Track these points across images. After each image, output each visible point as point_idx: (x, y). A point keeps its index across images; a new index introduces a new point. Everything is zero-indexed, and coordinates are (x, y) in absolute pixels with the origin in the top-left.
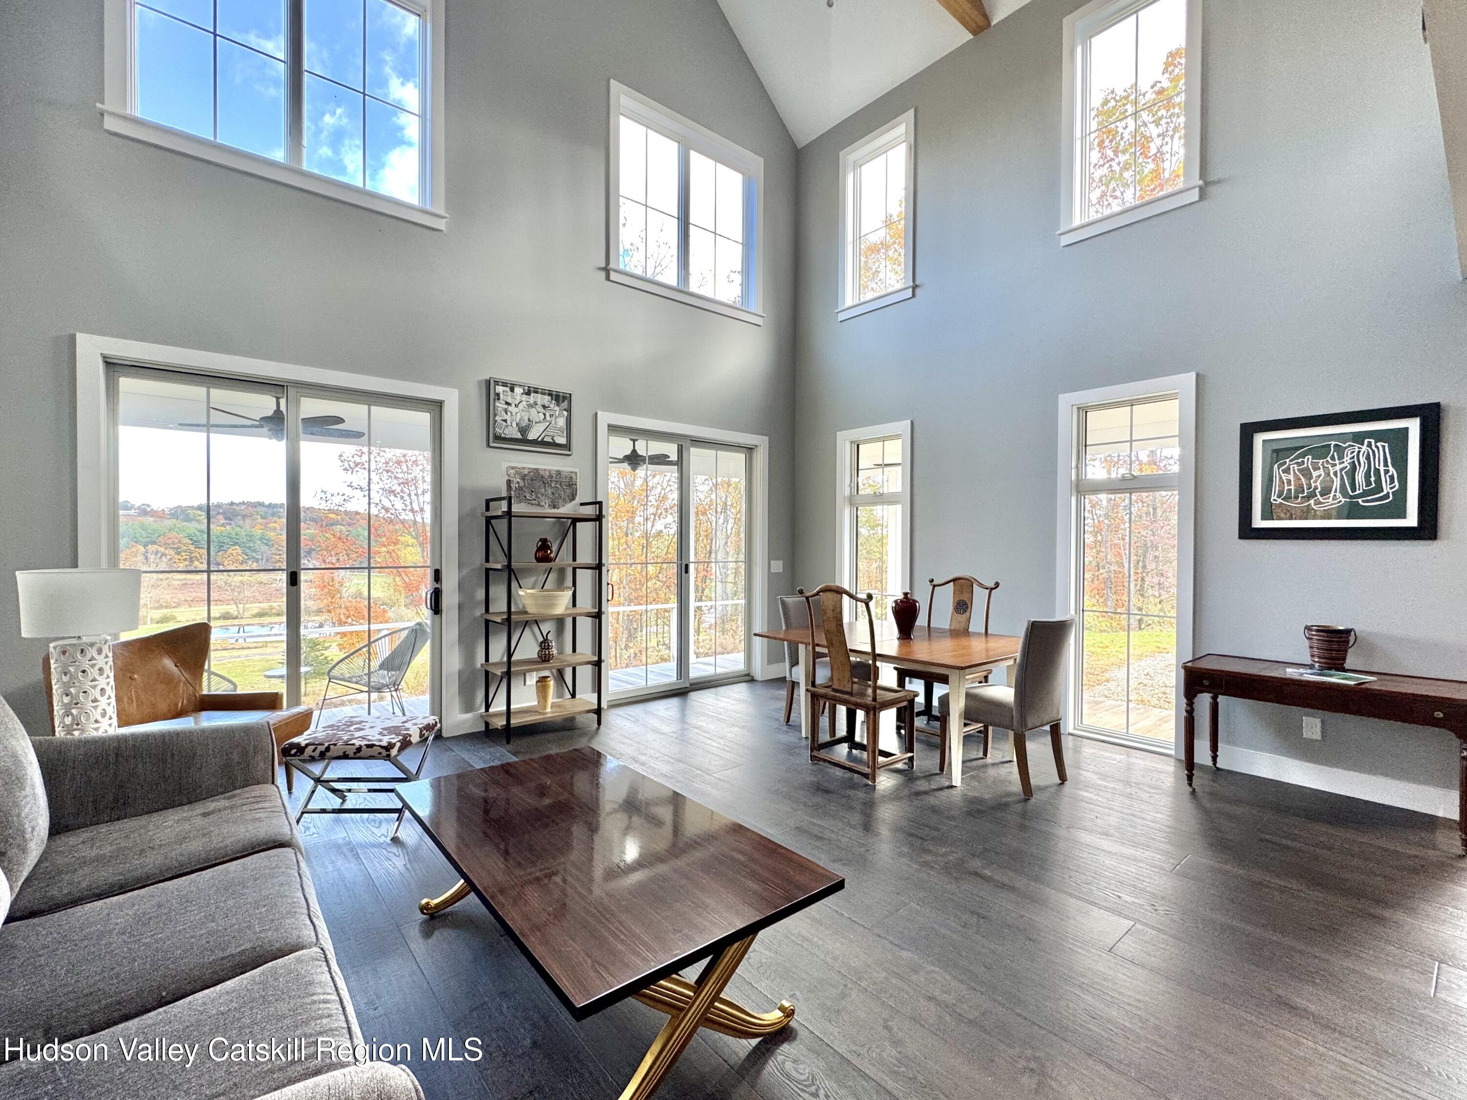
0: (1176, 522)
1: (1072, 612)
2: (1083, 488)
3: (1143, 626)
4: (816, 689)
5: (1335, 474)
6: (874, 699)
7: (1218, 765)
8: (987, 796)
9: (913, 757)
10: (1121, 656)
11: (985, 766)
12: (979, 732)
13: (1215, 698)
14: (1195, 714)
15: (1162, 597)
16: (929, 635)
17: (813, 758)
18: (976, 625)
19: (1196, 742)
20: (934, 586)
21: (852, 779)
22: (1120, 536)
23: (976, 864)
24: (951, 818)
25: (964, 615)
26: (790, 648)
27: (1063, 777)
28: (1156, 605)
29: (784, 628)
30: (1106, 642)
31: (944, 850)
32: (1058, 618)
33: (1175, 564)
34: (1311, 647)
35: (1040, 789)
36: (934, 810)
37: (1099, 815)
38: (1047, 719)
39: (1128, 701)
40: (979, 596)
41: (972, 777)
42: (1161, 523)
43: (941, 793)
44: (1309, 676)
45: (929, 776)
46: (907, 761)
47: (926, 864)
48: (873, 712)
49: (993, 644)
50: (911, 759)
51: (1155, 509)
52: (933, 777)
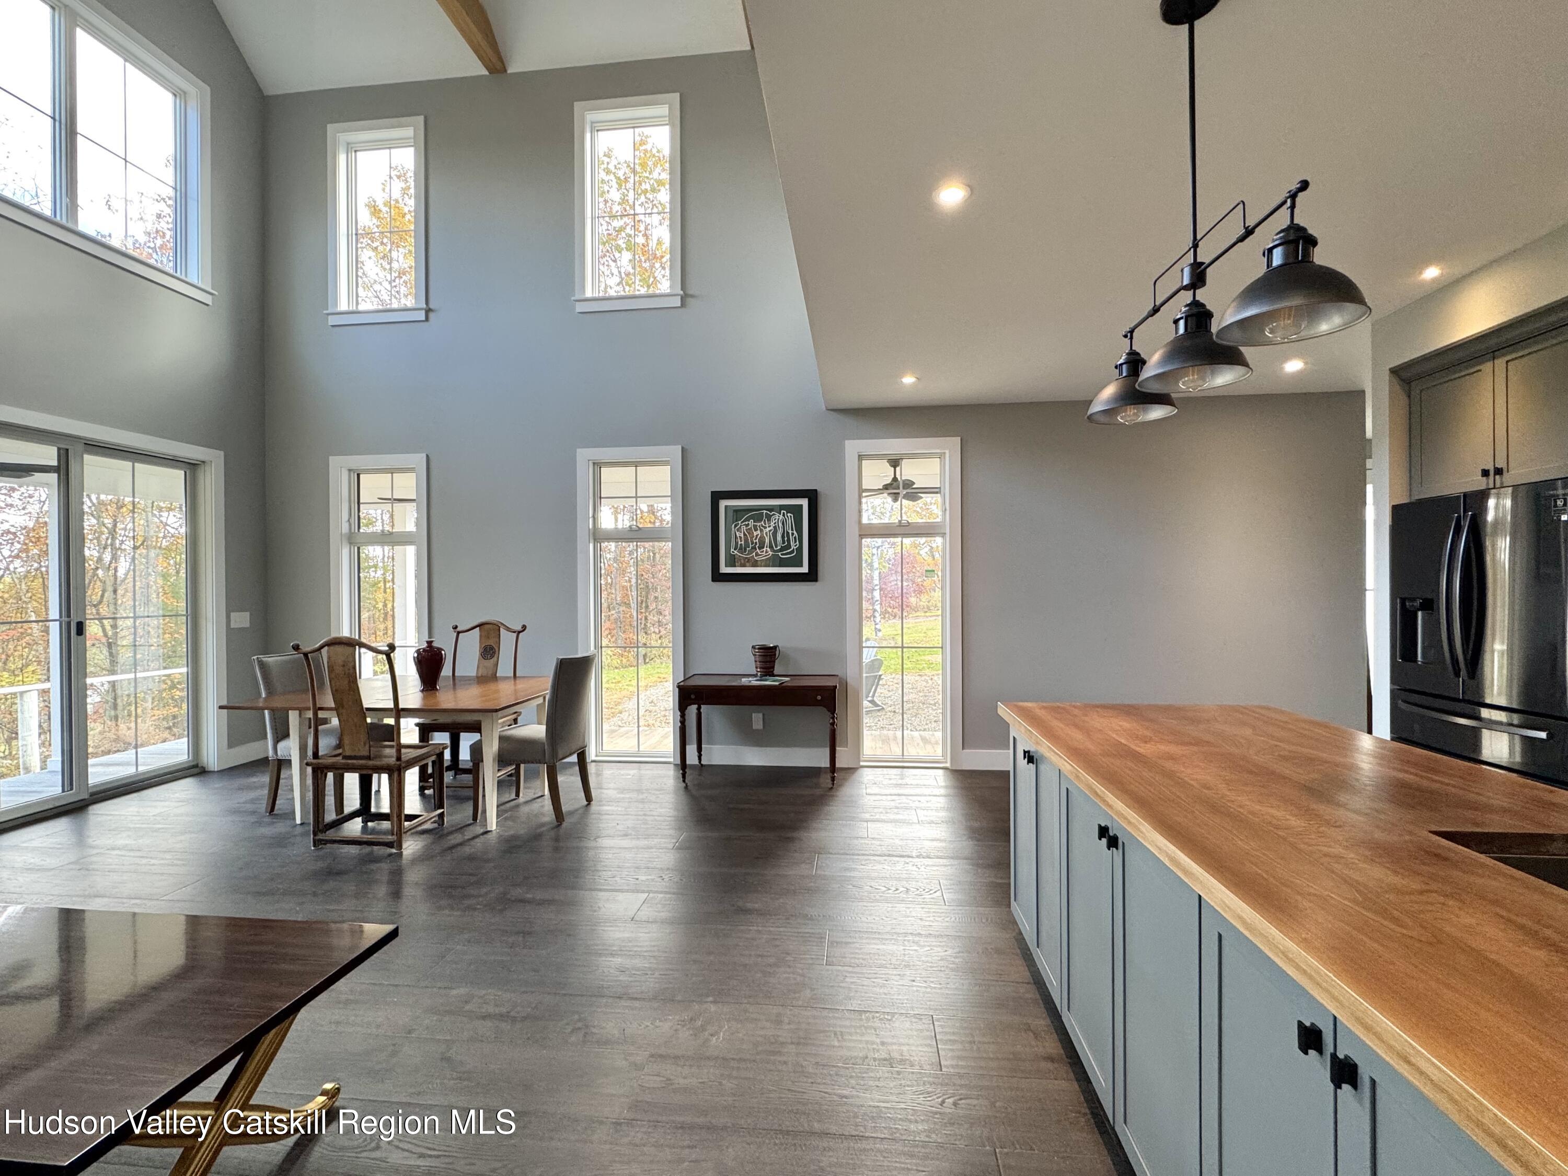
0: (670, 567)
1: (592, 648)
2: (599, 536)
3: (647, 660)
4: (320, 761)
5: (766, 533)
6: (399, 758)
7: (702, 763)
8: (522, 832)
9: (443, 812)
10: (631, 689)
11: (518, 806)
12: (510, 775)
13: (699, 709)
14: (687, 723)
15: (661, 634)
16: (454, 684)
17: (316, 843)
18: (504, 668)
19: (688, 747)
20: (459, 633)
21: (372, 853)
22: (627, 578)
23: (517, 892)
24: (488, 861)
25: (492, 660)
26: (273, 719)
27: (589, 798)
28: (657, 641)
29: (264, 695)
30: (619, 679)
31: (485, 890)
32: (580, 655)
33: (670, 603)
34: (756, 661)
35: (571, 813)
36: (471, 858)
37: (619, 822)
38: (574, 748)
39: (638, 727)
40: (507, 639)
41: (506, 819)
42: (659, 567)
43: (477, 840)
44: (754, 682)
45: (461, 828)
46: (437, 818)
47: (469, 908)
48: (396, 773)
49: (521, 685)
50: (441, 816)
51: (654, 554)
52: (467, 829)
